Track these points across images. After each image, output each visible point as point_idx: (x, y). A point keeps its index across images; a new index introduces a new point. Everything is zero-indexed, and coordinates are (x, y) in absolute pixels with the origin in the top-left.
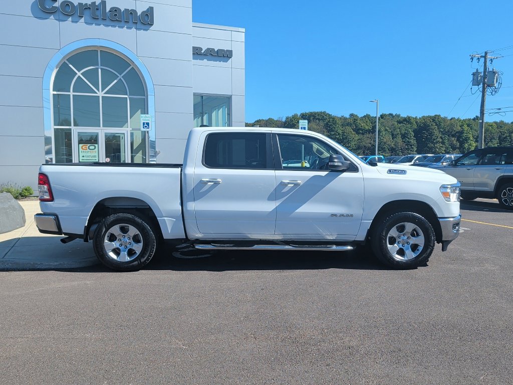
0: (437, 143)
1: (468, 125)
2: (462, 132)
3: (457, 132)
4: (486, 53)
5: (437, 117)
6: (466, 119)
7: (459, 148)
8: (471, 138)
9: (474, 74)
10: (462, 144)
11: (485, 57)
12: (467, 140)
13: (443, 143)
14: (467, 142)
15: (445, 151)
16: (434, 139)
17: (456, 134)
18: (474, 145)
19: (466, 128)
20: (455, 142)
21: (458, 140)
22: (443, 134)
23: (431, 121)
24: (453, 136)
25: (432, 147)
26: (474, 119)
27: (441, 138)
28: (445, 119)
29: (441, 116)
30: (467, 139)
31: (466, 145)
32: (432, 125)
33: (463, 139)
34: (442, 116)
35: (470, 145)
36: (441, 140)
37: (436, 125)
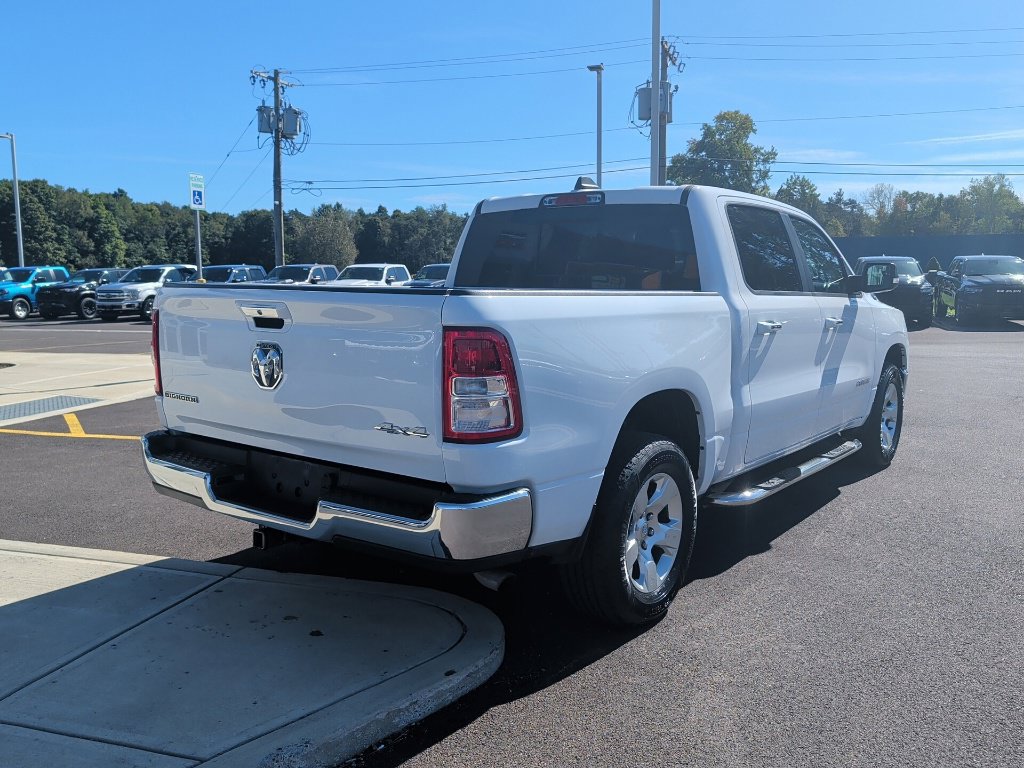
0: (46, 240)
1: (108, 207)
2: (96, 221)
3: (86, 220)
4: (277, 73)
5: (40, 185)
6: (100, 195)
7: (94, 253)
8: (117, 234)
9: (260, 110)
10: (99, 243)
11: (275, 79)
12: (108, 238)
13: (59, 240)
14: (110, 242)
15: (65, 257)
16: (40, 233)
17: (84, 223)
18: (124, 247)
19: (104, 212)
20: (85, 240)
21: (90, 236)
22: (59, 223)
23: (29, 191)
24: (80, 227)
25: (37, 249)
26: (115, 195)
27: (55, 230)
28: (57, 191)
29: (49, 183)
30: (107, 236)
31: (108, 248)
32: (31, 201)
33: (101, 235)
34: (51, 183)
35: (116, 247)
36: (54, 235)
37: (41, 201)
